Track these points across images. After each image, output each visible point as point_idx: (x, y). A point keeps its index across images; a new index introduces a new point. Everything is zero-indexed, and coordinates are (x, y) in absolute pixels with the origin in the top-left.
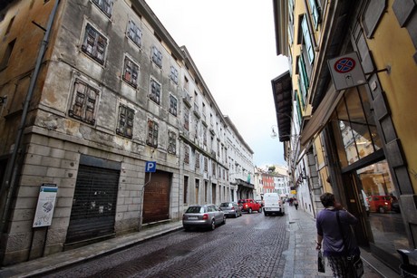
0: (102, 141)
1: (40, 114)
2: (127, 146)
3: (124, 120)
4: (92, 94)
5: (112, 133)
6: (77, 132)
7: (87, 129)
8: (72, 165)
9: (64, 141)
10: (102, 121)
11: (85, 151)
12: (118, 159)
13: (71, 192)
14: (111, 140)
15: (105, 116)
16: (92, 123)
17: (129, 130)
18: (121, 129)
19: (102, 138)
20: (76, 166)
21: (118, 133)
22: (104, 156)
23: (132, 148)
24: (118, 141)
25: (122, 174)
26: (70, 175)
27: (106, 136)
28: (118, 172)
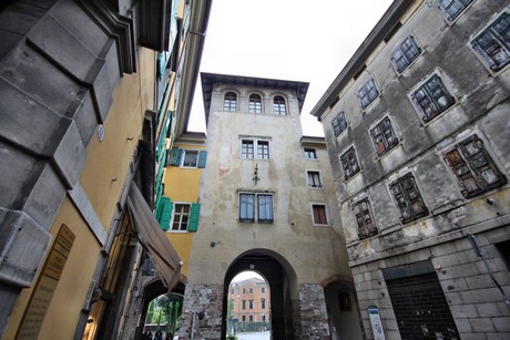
0: (393, 244)
1: (349, 251)
2: (428, 229)
3: (402, 200)
4: (364, 205)
5: (398, 227)
6: (371, 250)
7: (376, 241)
8: (380, 283)
9: (366, 263)
10: (382, 223)
11: (383, 265)
12: (423, 257)
13: (391, 313)
14: (401, 237)
15: (384, 214)
16: (375, 232)
17: (416, 207)
18: (405, 214)
19: (391, 241)
20: (384, 284)
21: (405, 221)
22: (402, 261)
23: (439, 227)
24: (411, 232)
25: (441, 276)
26: (383, 295)
27: (394, 236)
28: (432, 276)
